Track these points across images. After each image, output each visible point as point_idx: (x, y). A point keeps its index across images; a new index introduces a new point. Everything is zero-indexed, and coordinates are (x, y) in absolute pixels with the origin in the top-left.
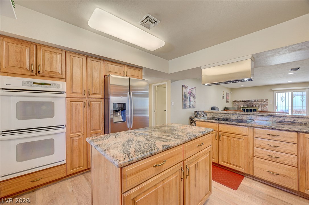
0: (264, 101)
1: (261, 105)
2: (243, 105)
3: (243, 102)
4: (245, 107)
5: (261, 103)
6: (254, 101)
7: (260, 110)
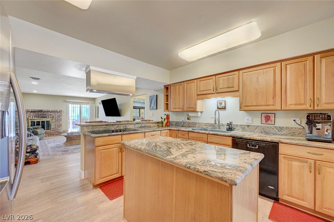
1: (54, 116)
2: (31, 116)
3: (31, 112)
4: (35, 118)
5: (55, 114)
6: (47, 112)
7: (54, 121)
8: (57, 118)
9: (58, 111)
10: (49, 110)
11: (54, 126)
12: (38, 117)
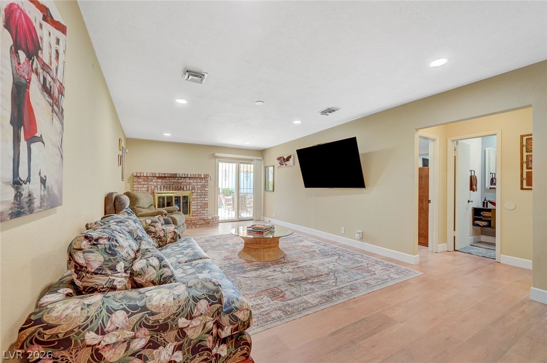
1: (196, 186)
2: (159, 187)
3: (159, 178)
4: (165, 191)
5: (196, 182)
6: (184, 178)
7: (195, 197)
8: (199, 191)
9: (203, 177)
10: (188, 175)
11: (196, 207)
12: (170, 188)
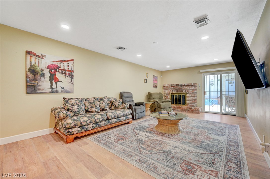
0: (193, 86)
1: (189, 90)
2: (172, 90)
3: (172, 86)
4: (174, 93)
5: (189, 88)
6: (183, 86)
7: (189, 96)
8: (191, 93)
9: (192, 85)
10: (184, 84)
11: (189, 101)
12: (176, 91)
